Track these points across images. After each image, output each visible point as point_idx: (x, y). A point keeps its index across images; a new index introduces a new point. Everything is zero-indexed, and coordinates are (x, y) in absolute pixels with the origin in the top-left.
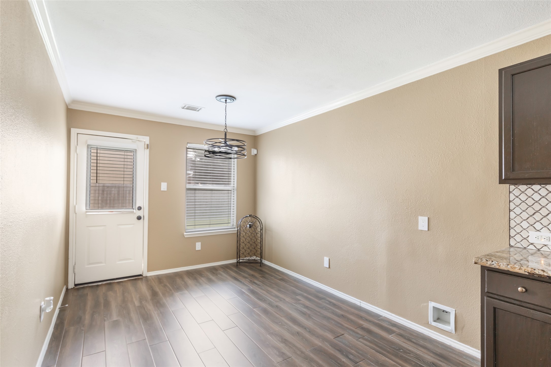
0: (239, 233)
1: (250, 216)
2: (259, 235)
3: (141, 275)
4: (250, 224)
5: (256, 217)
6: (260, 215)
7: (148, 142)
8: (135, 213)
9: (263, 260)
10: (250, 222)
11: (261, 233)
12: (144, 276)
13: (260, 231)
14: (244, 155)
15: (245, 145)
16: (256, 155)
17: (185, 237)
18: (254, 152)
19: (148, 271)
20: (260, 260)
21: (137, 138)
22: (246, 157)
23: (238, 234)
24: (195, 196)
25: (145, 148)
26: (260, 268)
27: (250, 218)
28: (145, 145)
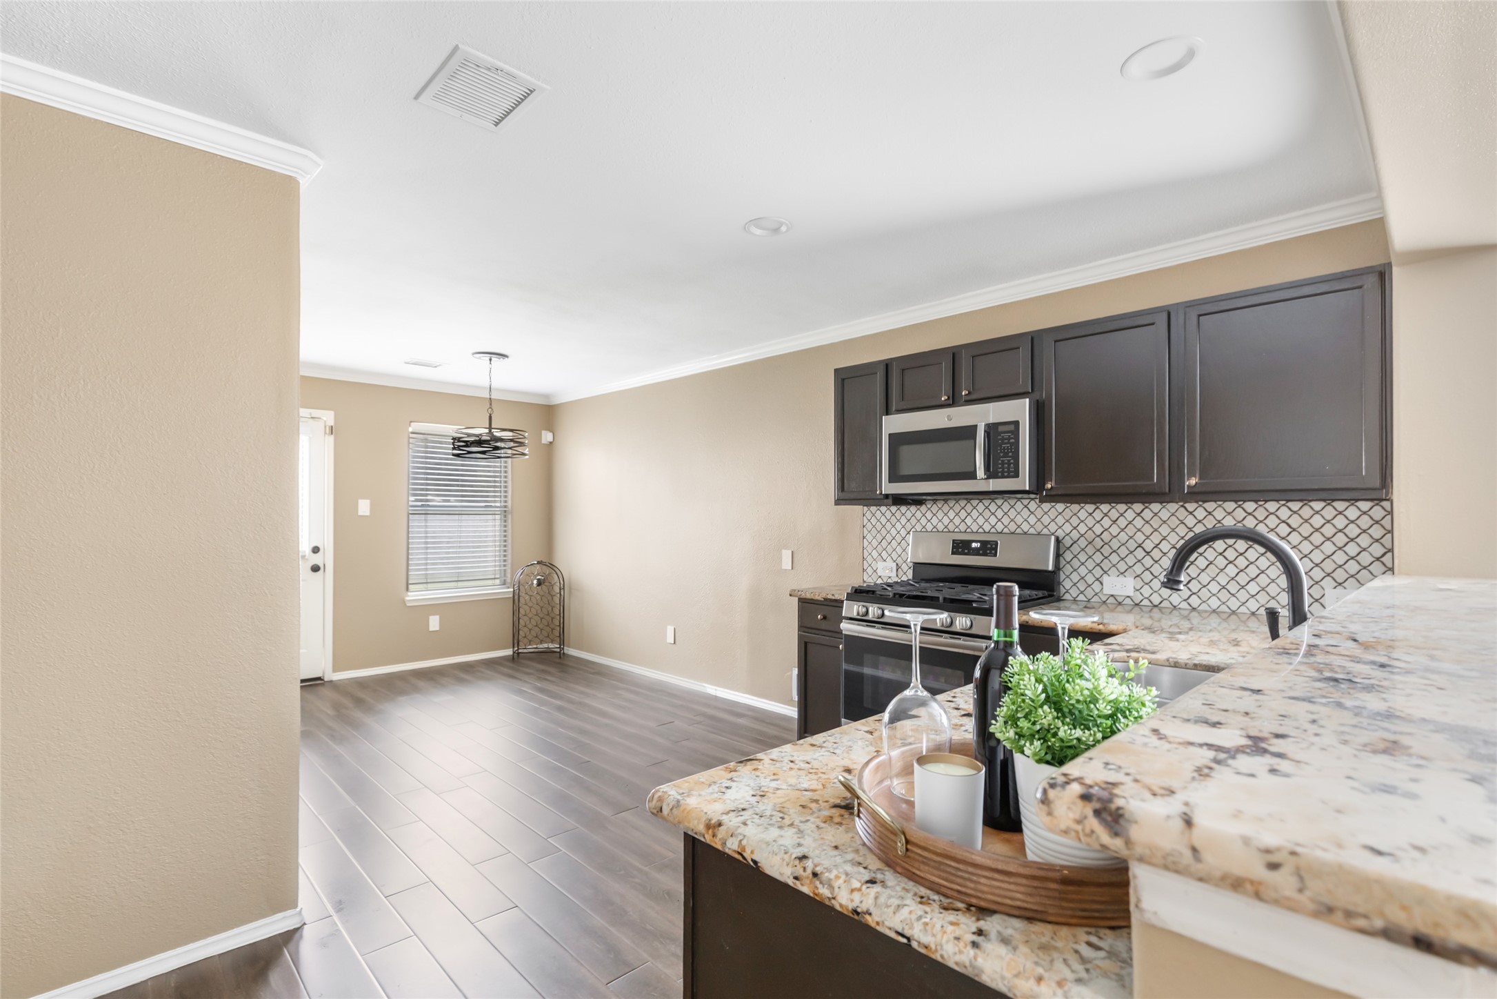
0: (516, 597)
1: (539, 563)
2: (557, 600)
3: (319, 679)
4: (538, 579)
5: (552, 566)
6: (560, 562)
7: (331, 422)
8: (307, 560)
9: (565, 648)
10: (538, 574)
11: (560, 595)
12: (326, 680)
13: (558, 591)
14: (524, 454)
15: (525, 438)
16: (551, 443)
17: (408, 605)
18: (547, 437)
19: (335, 670)
20: (560, 648)
21: (311, 414)
22: (527, 457)
23: (516, 600)
24: (426, 527)
25: (325, 433)
26: (558, 660)
27: (538, 567)
28: (325, 427)
